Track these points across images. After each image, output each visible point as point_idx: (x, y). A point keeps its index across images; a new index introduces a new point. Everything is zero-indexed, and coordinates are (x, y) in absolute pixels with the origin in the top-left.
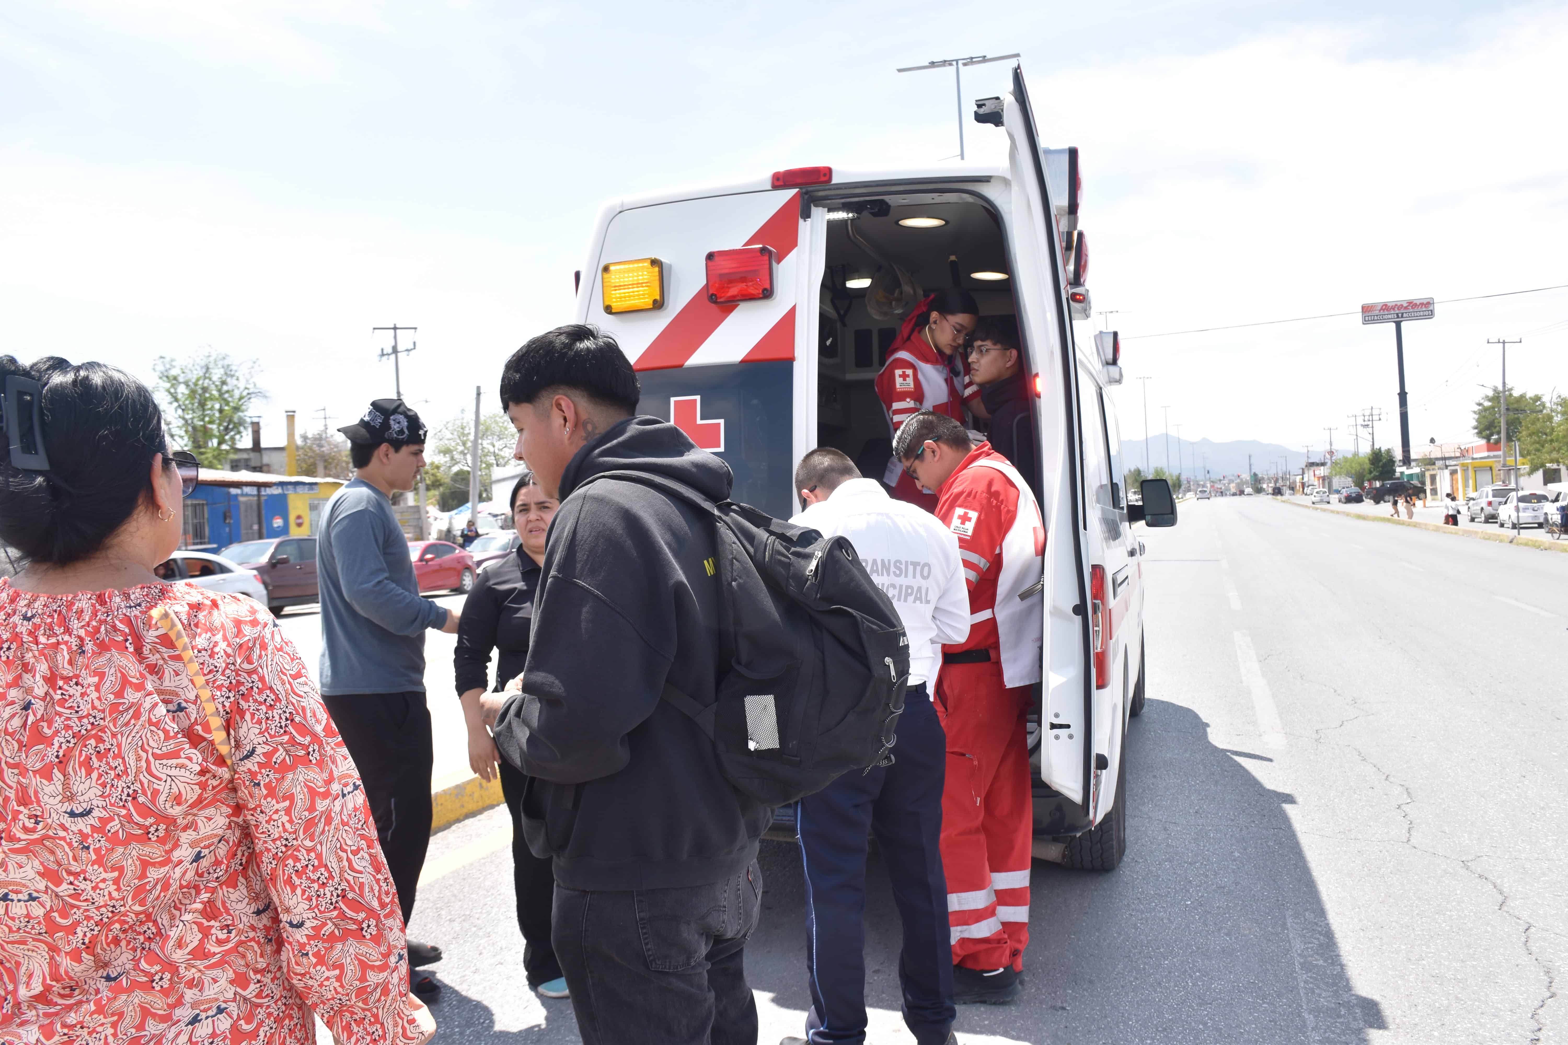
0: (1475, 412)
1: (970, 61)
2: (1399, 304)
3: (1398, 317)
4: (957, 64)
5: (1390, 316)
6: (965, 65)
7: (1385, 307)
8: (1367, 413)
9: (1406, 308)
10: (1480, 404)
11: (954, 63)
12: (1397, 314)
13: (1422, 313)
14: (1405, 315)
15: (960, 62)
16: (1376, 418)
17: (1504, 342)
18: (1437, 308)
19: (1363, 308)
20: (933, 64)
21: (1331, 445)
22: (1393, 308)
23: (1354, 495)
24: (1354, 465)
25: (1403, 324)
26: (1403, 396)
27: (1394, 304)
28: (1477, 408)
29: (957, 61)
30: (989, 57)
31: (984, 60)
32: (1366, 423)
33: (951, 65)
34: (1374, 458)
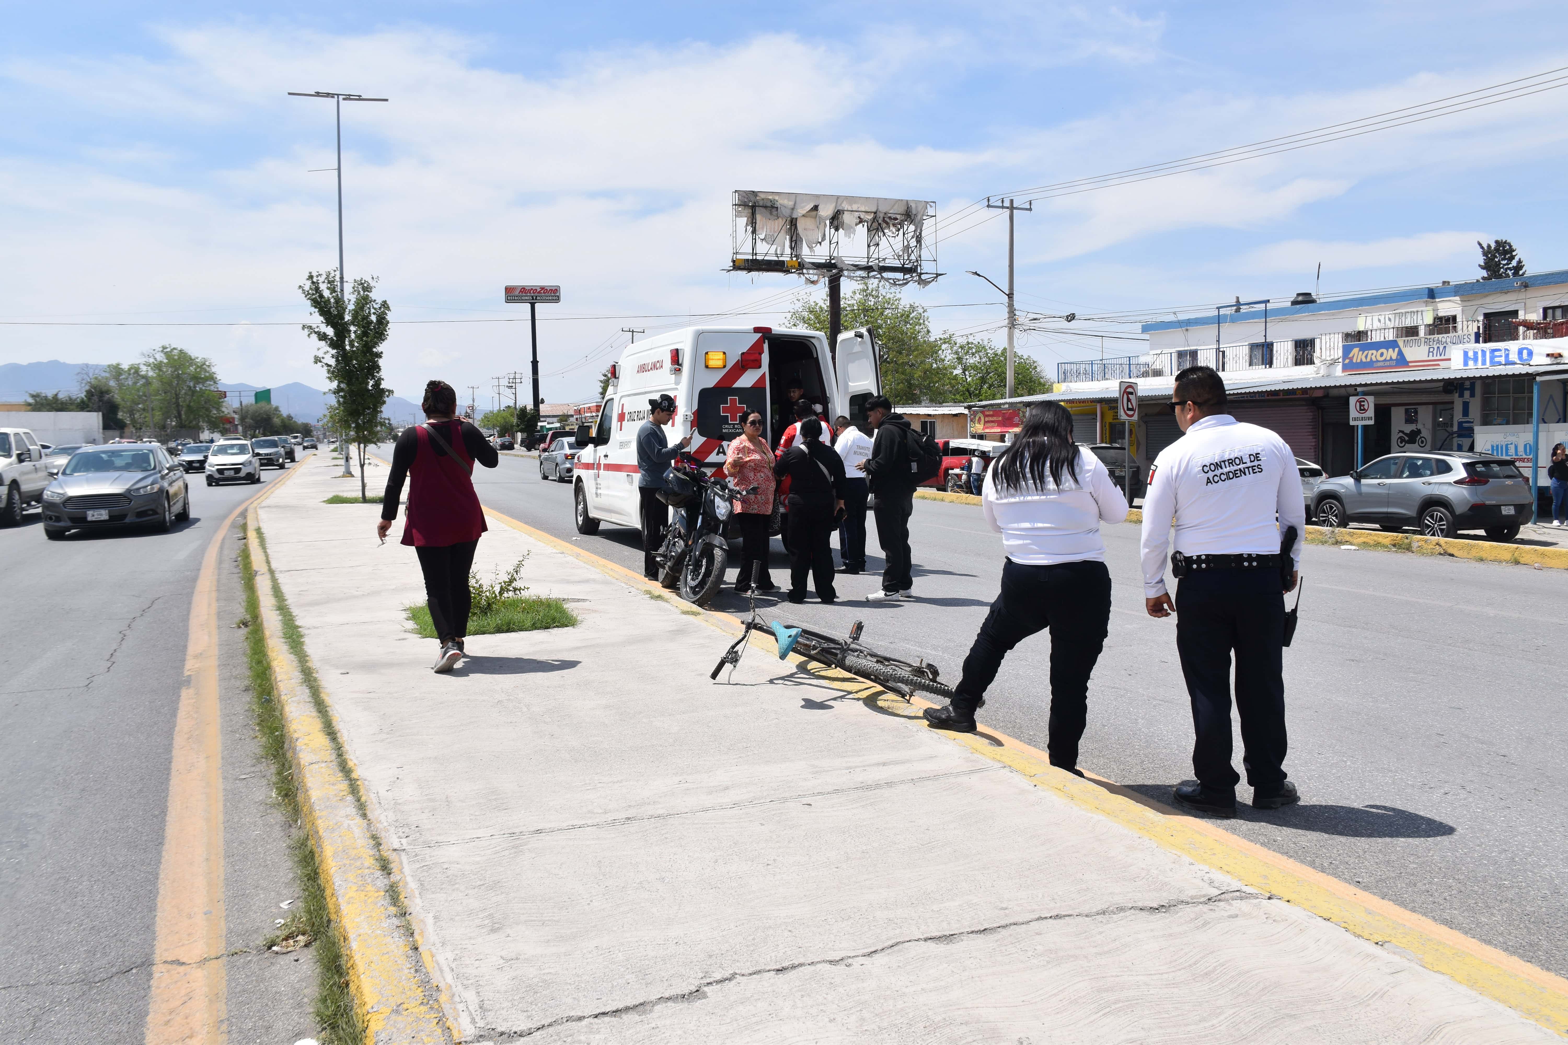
0: (601, 381)
1: (348, 98)
2: (534, 288)
3: (533, 299)
4: (338, 98)
5: (526, 298)
6: (344, 99)
7: (523, 290)
8: (512, 376)
9: (539, 292)
10: (605, 375)
11: (336, 96)
12: (532, 297)
13: (551, 298)
14: (538, 298)
15: (341, 97)
16: (518, 381)
17: (633, 332)
18: (563, 294)
19: (506, 289)
20: (318, 94)
21: (474, 402)
22: (529, 291)
23: (507, 443)
24: (499, 419)
25: (536, 305)
26: (535, 363)
27: (530, 288)
28: (603, 378)
29: (338, 95)
30: (364, 97)
31: (360, 98)
32: (510, 385)
33: (333, 97)
34: (521, 414)
